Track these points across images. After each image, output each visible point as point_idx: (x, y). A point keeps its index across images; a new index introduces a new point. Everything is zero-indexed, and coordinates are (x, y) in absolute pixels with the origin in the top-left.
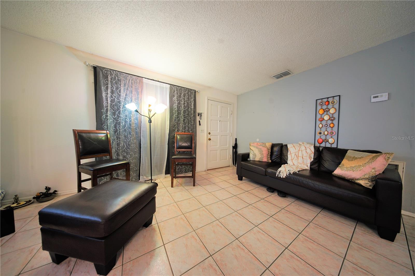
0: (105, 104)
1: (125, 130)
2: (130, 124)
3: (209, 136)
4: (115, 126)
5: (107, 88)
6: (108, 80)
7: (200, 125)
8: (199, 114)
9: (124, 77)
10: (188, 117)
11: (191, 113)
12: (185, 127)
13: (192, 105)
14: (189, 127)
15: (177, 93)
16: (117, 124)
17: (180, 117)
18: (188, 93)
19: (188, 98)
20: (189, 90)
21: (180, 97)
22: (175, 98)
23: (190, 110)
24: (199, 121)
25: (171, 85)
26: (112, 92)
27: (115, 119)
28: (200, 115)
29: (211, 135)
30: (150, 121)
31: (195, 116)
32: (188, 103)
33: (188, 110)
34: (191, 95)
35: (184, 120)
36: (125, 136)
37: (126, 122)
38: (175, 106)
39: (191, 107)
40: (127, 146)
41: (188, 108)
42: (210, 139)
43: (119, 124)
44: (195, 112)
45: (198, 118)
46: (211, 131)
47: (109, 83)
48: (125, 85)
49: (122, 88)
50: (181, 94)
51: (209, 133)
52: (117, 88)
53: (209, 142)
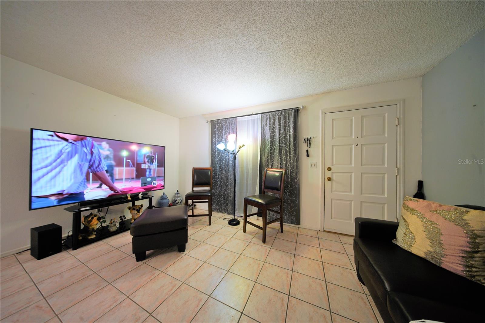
1: (226, 167)
2: (229, 161)
3: (328, 174)
4: (220, 164)
7: (308, 156)
8: (306, 140)
9: (224, 123)
10: (285, 147)
11: (290, 141)
12: (281, 161)
13: (292, 130)
14: (287, 161)
15: (270, 122)
17: (274, 148)
18: (285, 117)
19: (285, 123)
21: (274, 123)
22: (267, 128)
23: (288, 137)
24: (307, 151)
25: (262, 114)
26: (218, 137)
28: (308, 141)
29: (332, 172)
31: (296, 147)
32: (285, 129)
33: (285, 138)
34: (289, 117)
35: (280, 152)
36: (226, 172)
37: (226, 159)
38: (268, 136)
39: (290, 132)
40: (226, 180)
41: (286, 135)
42: (329, 179)
43: (222, 162)
44: (297, 138)
45: (304, 147)
46: (332, 165)
47: (217, 130)
48: (225, 128)
49: (224, 132)
50: (274, 120)
51: (330, 169)
52: (221, 133)
53: (328, 183)
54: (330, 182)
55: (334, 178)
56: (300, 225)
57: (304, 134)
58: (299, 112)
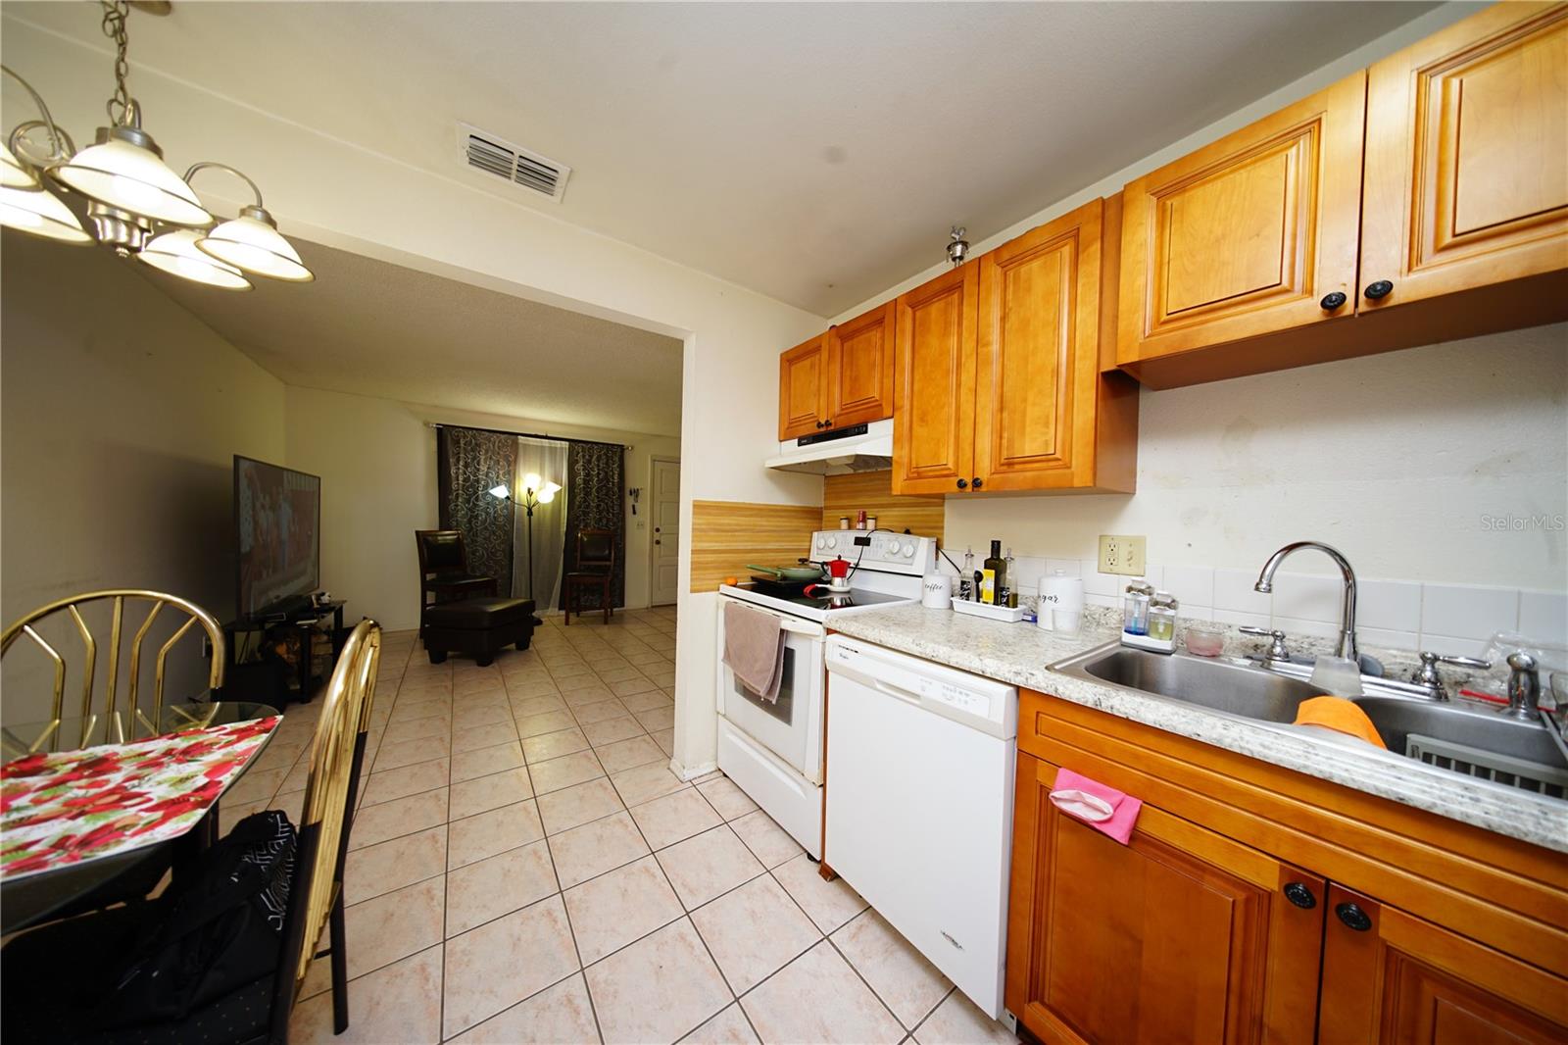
0: (454, 486)
1: (486, 528)
2: (495, 518)
3: (657, 536)
4: (470, 522)
5: (458, 461)
6: (460, 447)
7: (634, 513)
8: (633, 491)
9: (485, 439)
10: (607, 499)
11: (613, 491)
12: (600, 520)
13: (616, 476)
14: (608, 519)
15: (584, 456)
16: (473, 517)
17: (589, 499)
18: (606, 453)
19: (607, 464)
20: (609, 447)
21: (589, 462)
22: (579, 466)
23: (611, 485)
24: (634, 507)
25: (571, 442)
26: (466, 466)
27: (469, 509)
28: (635, 493)
29: (661, 534)
30: (530, 513)
31: (622, 498)
32: (606, 473)
33: (606, 487)
34: (613, 456)
35: (598, 506)
36: (486, 539)
37: (487, 513)
38: (579, 480)
39: (614, 479)
40: (488, 555)
41: (608, 482)
42: (658, 542)
43: (477, 517)
44: (622, 488)
45: (629, 501)
46: (661, 525)
47: (462, 451)
48: (487, 451)
49: (483, 457)
50: (591, 457)
51: (658, 530)
52: (474, 459)
53: (657, 547)
54: (658, 546)
55: (662, 541)
56: (623, 606)
57: (632, 482)
58: (627, 454)
